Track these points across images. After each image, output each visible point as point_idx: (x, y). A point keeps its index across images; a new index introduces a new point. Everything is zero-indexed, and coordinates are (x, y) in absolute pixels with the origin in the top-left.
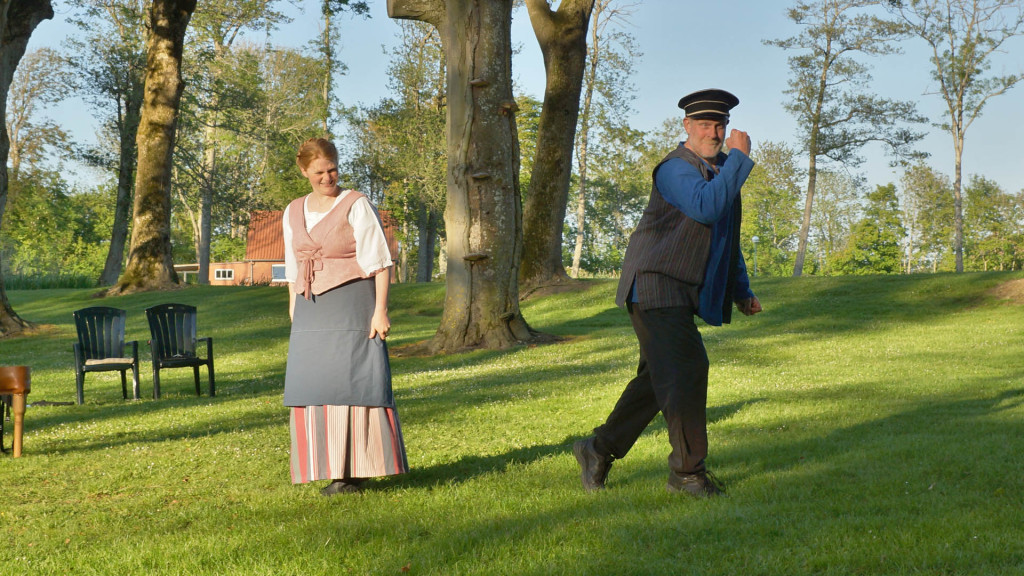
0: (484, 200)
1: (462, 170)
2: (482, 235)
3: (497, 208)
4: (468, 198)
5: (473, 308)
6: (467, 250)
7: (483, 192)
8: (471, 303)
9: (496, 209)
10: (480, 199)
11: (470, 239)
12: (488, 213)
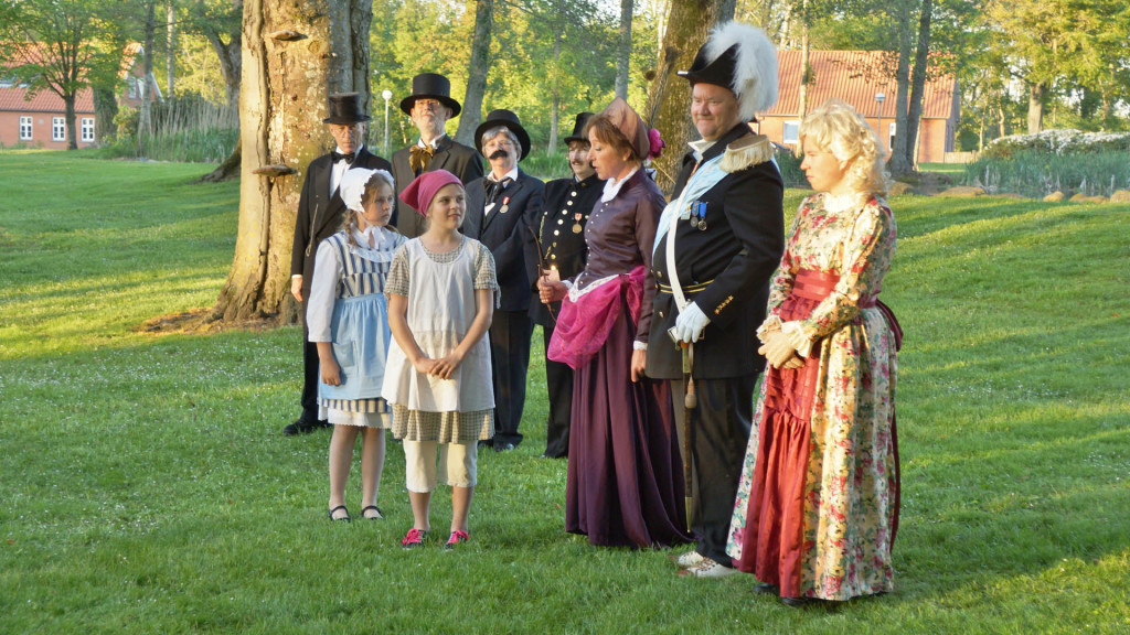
0: (290, 77)
1: (256, 25)
2: (285, 136)
3: (312, 91)
4: (266, 74)
5: (270, 256)
6: (263, 159)
7: (288, 62)
8: (268, 247)
9: (308, 92)
10: (285, 75)
11: (270, 141)
12: (295, 98)
